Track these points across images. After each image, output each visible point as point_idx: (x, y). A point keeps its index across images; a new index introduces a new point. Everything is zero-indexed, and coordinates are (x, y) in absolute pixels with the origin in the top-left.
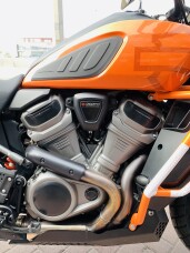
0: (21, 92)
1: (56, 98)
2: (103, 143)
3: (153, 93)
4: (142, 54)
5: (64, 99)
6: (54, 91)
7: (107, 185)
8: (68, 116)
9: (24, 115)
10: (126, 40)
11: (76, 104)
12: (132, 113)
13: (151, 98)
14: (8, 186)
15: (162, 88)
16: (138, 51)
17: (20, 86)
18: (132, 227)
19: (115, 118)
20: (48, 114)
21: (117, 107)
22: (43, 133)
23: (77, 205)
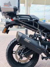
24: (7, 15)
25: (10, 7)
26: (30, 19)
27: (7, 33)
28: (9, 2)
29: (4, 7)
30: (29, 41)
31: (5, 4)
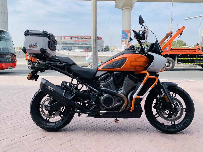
0: (98, 72)
1: (108, 74)
2: (122, 87)
3: (136, 72)
4: (132, 62)
5: (110, 74)
6: (108, 72)
7: (124, 97)
8: (112, 78)
9: (99, 78)
10: (127, 59)
11: (114, 75)
12: (131, 78)
13: (135, 74)
14: (96, 98)
15: (137, 71)
16: (131, 62)
17: (98, 71)
18: (131, 110)
19: (125, 79)
20: (104, 79)
21: (126, 76)
22: (105, 83)
23: (115, 104)
24: (34, 57)
25: (37, 49)
26: (60, 64)
27: (36, 80)
28: (36, 43)
29: (29, 49)
30: (52, 89)
31: (31, 46)
